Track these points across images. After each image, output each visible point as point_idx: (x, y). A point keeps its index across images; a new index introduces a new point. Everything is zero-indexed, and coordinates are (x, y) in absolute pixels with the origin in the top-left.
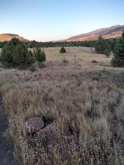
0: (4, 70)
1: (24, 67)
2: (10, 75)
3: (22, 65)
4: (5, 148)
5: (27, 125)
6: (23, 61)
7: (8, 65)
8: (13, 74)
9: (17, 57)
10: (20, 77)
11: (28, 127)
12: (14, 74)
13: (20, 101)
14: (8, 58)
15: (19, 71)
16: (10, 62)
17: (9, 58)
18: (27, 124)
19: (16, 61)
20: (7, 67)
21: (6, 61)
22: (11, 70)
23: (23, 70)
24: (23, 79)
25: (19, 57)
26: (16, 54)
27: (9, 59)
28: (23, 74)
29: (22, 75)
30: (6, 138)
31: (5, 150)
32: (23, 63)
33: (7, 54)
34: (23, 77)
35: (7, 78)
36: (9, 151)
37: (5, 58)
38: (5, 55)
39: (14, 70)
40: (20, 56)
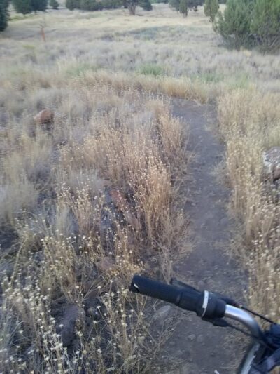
0: (227, 52)
1: (273, 47)
2: (238, 64)
3: (268, 43)
4: (212, 194)
5: (266, 161)
6: (272, 31)
7: (237, 41)
8: (244, 62)
9: (261, 21)
10: (260, 68)
11: (266, 163)
12: (248, 62)
13: (255, 114)
14: (238, 22)
15: (260, 55)
16: (241, 33)
17: (241, 23)
18: (265, 159)
19: (256, 30)
20: (234, 46)
21: (233, 31)
22: (241, 52)
23: (268, 53)
24: (266, 74)
25: (265, 21)
26: (259, 13)
27: (242, 26)
28: (268, 62)
29: (264, 65)
30: (215, 178)
31: (210, 197)
32: (271, 35)
33: (237, 13)
34: (267, 69)
35: (230, 68)
36: (220, 201)
37: (231, 22)
38: (232, 15)
39: (248, 53)
40: (268, 18)
